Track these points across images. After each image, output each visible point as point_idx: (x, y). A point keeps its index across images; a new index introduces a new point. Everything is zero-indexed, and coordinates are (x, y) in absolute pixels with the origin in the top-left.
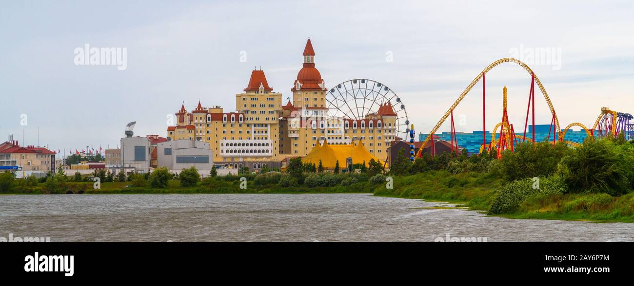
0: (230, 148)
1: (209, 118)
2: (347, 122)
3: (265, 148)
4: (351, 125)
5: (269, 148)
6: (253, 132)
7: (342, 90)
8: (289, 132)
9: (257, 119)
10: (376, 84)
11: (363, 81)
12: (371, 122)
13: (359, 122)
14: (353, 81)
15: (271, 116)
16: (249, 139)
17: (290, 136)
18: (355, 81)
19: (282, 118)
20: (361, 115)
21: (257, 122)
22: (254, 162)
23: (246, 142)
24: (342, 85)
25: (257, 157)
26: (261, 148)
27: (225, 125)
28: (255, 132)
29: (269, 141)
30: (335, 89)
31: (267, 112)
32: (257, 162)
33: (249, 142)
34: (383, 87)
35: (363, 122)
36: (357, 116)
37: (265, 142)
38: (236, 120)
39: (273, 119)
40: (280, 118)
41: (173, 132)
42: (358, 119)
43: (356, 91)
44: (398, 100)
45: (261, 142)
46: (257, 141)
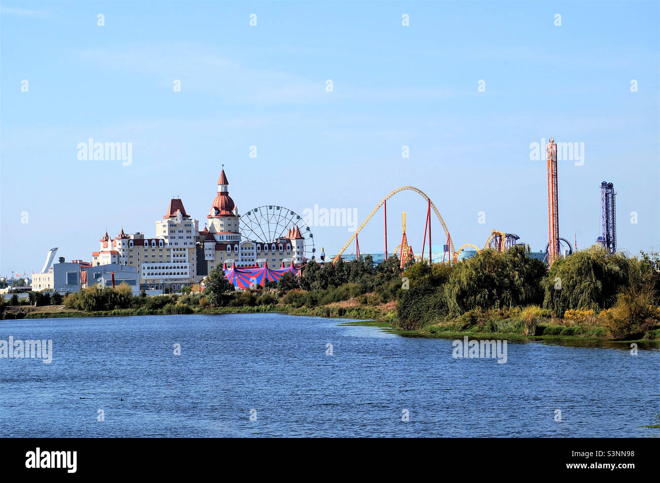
0: (151, 271)
1: (131, 244)
2: (259, 245)
3: (184, 270)
4: (262, 248)
5: (187, 270)
6: (172, 256)
7: (258, 214)
8: (206, 255)
9: (176, 244)
10: (290, 212)
11: (278, 208)
12: (281, 245)
13: (270, 245)
14: (268, 207)
15: (189, 241)
16: (168, 262)
17: (206, 259)
18: (271, 207)
19: (199, 243)
20: (272, 239)
21: (176, 247)
22: (173, 284)
23: (166, 265)
24: (258, 209)
25: (176, 280)
26: (180, 271)
27: (146, 250)
28: (174, 256)
29: (187, 264)
30: (252, 212)
31: (185, 237)
32: (177, 284)
33: (169, 265)
34: (296, 216)
35: (274, 245)
36: (268, 239)
37: (183, 264)
38: (156, 245)
39: (191, 243)
40: (197, 243)
41: (98, 258)
42: (269, 242)
43: (270, 217)
44: (308, 229)
45: (180, 265)
46: (176, 265)
